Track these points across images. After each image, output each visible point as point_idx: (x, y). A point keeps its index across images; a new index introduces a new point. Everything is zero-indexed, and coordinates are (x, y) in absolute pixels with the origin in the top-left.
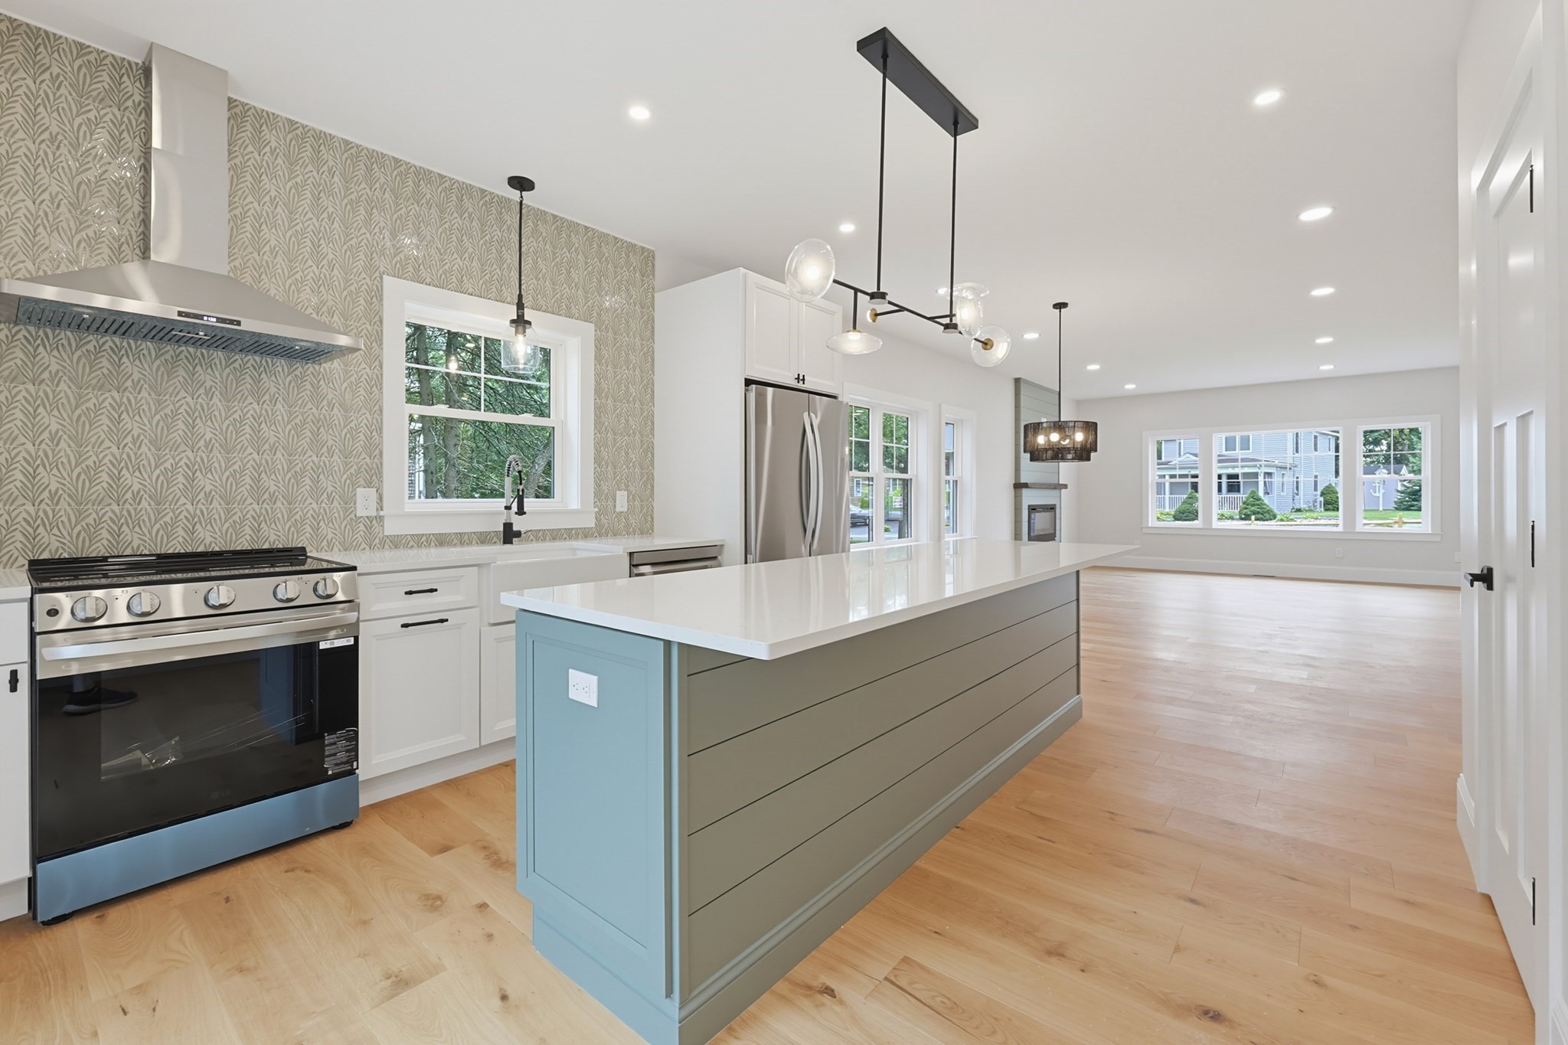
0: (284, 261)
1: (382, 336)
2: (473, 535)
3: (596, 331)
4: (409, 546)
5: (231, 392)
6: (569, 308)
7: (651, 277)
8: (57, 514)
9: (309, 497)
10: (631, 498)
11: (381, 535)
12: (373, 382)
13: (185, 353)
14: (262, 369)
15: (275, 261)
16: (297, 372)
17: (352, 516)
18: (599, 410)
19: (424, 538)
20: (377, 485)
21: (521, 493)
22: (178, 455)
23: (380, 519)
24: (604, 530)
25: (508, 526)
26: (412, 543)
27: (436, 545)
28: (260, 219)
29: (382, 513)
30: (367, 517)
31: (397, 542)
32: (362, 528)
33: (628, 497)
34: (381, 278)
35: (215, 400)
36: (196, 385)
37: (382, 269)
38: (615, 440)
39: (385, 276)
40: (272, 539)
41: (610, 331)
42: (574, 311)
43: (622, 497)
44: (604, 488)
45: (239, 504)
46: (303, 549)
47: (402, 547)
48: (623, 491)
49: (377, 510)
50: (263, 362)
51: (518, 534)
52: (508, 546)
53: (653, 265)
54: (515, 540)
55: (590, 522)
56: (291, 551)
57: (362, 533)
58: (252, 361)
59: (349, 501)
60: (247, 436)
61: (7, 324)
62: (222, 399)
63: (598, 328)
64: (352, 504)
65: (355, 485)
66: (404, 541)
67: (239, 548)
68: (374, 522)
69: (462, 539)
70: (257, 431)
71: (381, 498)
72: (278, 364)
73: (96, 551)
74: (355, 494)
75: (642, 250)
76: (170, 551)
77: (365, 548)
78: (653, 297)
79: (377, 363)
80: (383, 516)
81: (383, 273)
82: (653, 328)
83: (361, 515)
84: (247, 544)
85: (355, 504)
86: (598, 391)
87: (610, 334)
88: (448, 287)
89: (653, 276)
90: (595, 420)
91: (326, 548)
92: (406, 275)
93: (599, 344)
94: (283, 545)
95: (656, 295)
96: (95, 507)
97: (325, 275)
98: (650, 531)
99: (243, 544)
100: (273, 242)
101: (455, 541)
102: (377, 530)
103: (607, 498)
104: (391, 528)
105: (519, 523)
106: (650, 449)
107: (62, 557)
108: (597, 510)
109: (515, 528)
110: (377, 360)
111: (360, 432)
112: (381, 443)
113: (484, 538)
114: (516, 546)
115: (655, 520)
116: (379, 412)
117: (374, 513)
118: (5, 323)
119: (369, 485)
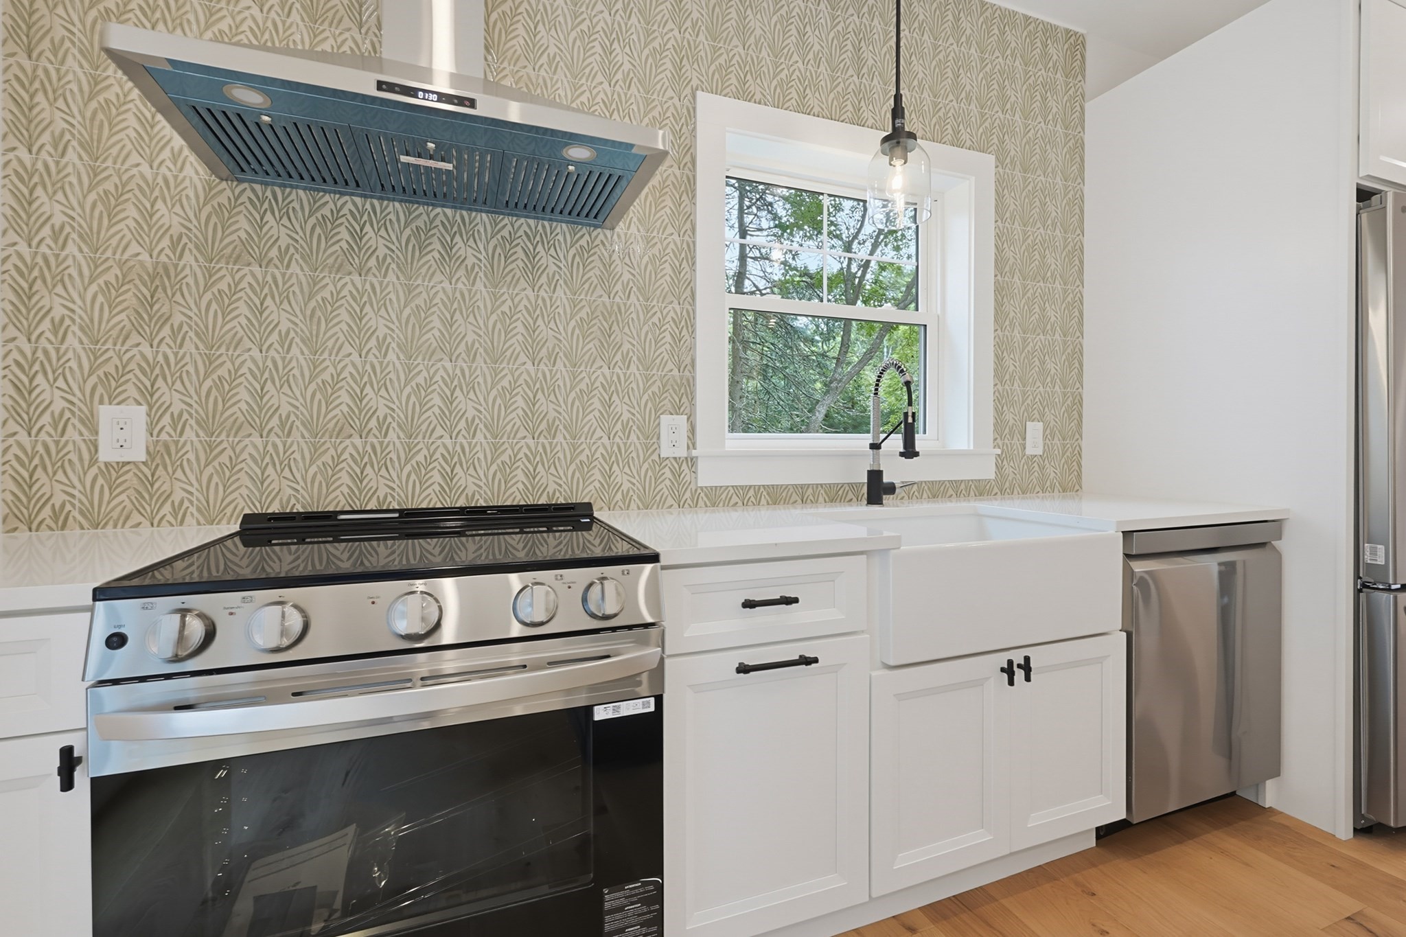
0: (566, 77)
1: (694, 184)
2: (820, 488)
3: (997, 167)
4: (731, 504)
5: (498, 274)
6: (956, 132)
7: (1080, 78)
8: (288, 449)
9: (599, 429)
10: (1049, 434)
11: (693, 486)
12: (683, 255)
13: (441, 217)
14: (538, 238)
15: (555, 77)
16: (583, 242)
17: (655, 457)
18: (1001, 291)
19: (751, 492)
20: (687, 411)
21: (910, 420)
22: (433, 365)
23: (692, 461)
24: (1007, 484)
25: (875, 476)
26: (735, 499)
27: (768, 504)
28: (535, 16)
29: (694, 453)
30: (675, 458)
31: (716, 498)
32: (668, 474)
33: (1045, 431)
34: (694, 97)
35: (479, 285)
36: (454, 264)
37: (695, 82)
38: (1024, 340)
39: (699, 93)
40: (550, 489)
41: (1018, 167)
42: (965, 136)
43: (1035, 430)
44: (1009, 417)
45: (508, 438)
46: (589, 506)
47: (721, 504)
48: (1035, 423)
49: (688, 448)
50: (540, 227)
51: (891, 489)
52: (875, 508)
53: (1083, 57)
54: (886, 499)
55: (988, 472)
56: (573, 508)
57: (668, 483)
58: (525, 227)
59: (652, 437)
60: (520, 337)
61: (229, 182)
62: (487, 284)
63: (1000, 162)
64: (655, 440)
65: (658, 412)
66: (723, 496)
67: (508, 503)
68: (684, 466)
69: (802, 495)
70: (531, 330)
71: (692, 430)
72: (558, 230)
73: (335, 503)
74: (659, 424)
75: (1066, 35)
76: (424, 505)
77: (672, 505)
78: (1082, 108)
79: (688, 225)
80: (697, 457)
81: (697, 89)
82: (1082, 160)
83: (666, 456)
84: (519, 497)
85: (659, 438)
86: (1000, 263)
87: (1018, 173)
88: (785, 106)
89: (1084, 77)
90: (995, 308)
91: (620, 503)
92: (728, 90)
93: (1002, 186)
94: (565, 499)
95: (1087, 106)
96: (333, 440)
97: (619, 95)
98: (1077, 487)
99: (515, 496)
100: (552, 50)
101: (795, 497)
102: (687, 478)
103: (1012, 434)
104: (707, 477)
105: (895, 470)
106: (1076, 356)
107: (295, 511)
108: (999, 451)
109: (886, 479)
110: (689, 221)
111: (665, 331)
112: (692, 348)
113: (835, 494)
114: (890, 508)
115: (1083, 470)
116: (691, 301)
117: (682, 452)
118: (227, 180)
119: (677, 410)
